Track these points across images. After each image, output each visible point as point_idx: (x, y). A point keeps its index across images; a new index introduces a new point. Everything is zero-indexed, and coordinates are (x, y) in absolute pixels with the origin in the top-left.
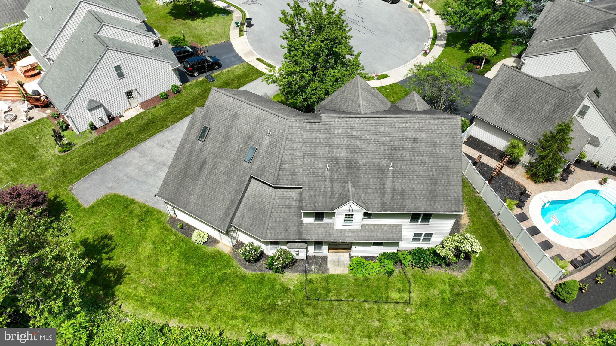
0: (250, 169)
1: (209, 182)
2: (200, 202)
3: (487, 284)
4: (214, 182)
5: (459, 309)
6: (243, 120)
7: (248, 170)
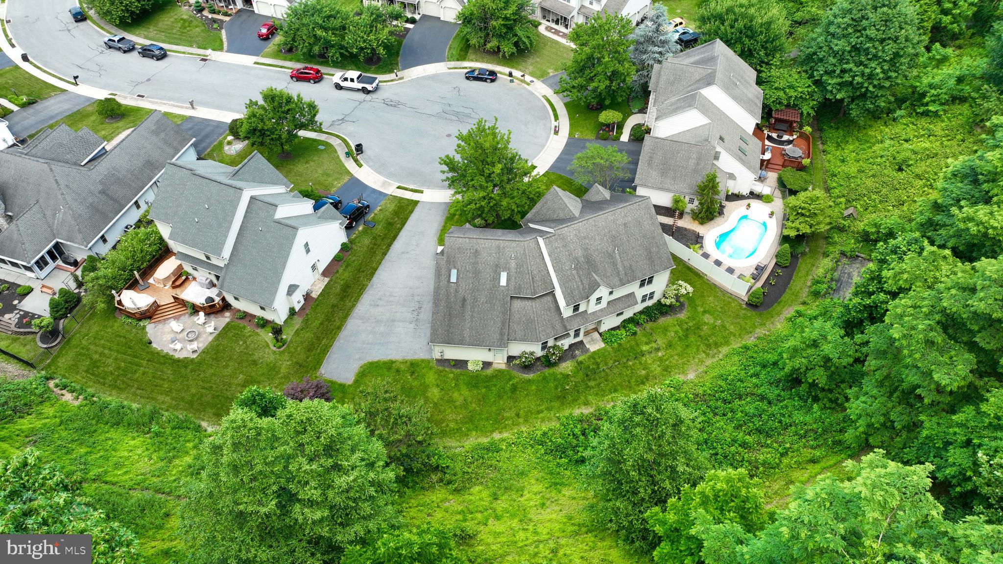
0: (508, 291)
1: (475, 315)
3: (703, 315)
4: (480, 313)
5: (693, 339)
6: (485, 254)
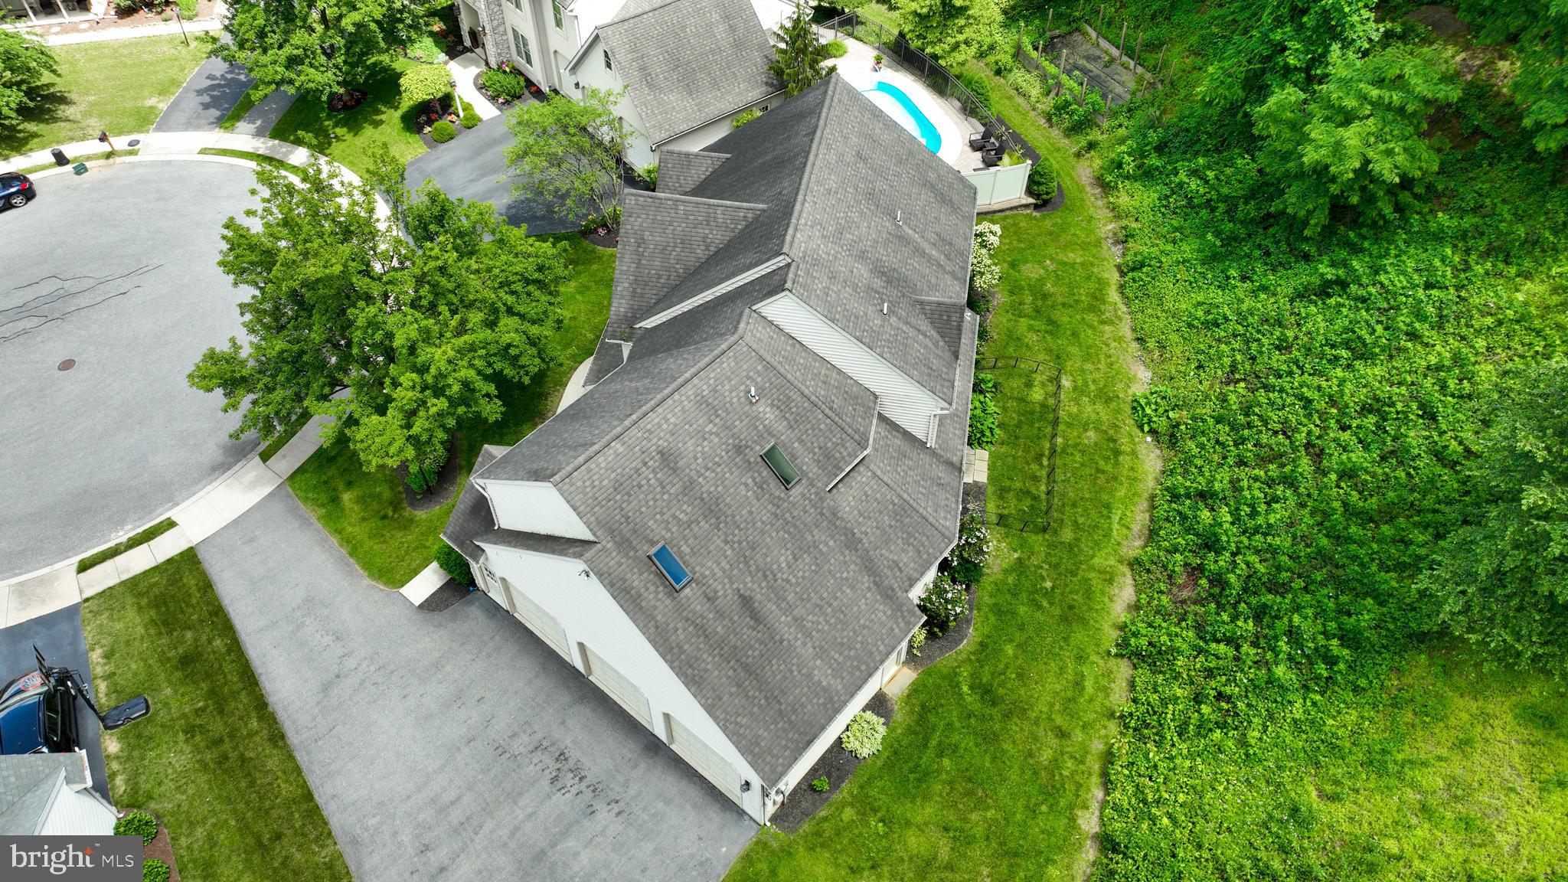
0: (813, 486)
2: (837, 656)
4: (805, 596)
5: (1064, 319)
6: (689, 444)
7: (813, 491)
